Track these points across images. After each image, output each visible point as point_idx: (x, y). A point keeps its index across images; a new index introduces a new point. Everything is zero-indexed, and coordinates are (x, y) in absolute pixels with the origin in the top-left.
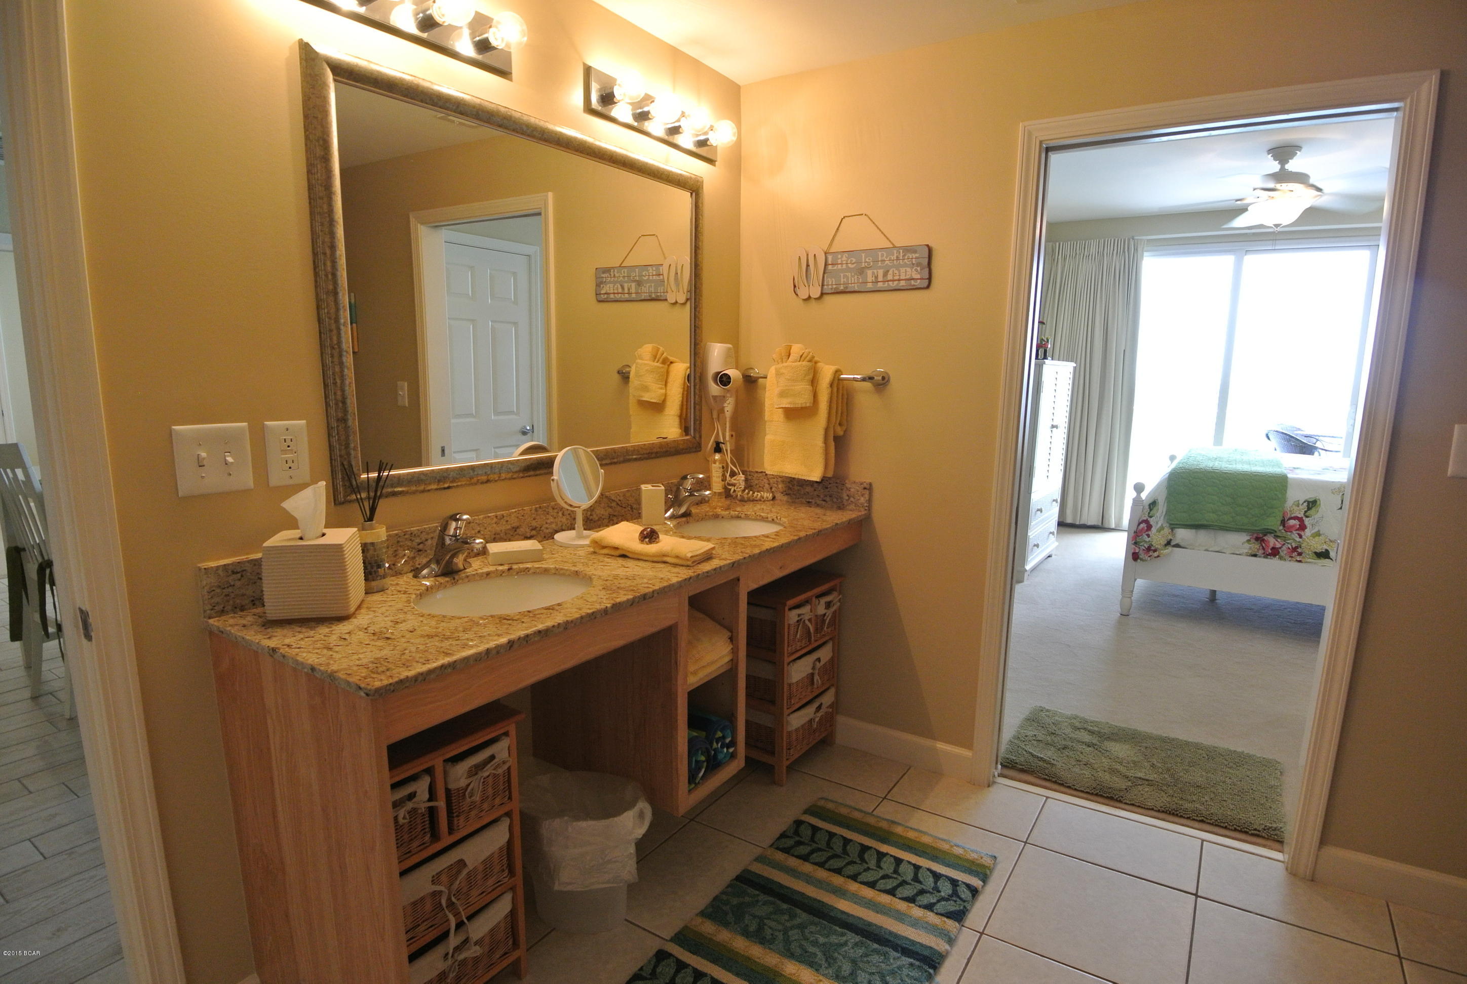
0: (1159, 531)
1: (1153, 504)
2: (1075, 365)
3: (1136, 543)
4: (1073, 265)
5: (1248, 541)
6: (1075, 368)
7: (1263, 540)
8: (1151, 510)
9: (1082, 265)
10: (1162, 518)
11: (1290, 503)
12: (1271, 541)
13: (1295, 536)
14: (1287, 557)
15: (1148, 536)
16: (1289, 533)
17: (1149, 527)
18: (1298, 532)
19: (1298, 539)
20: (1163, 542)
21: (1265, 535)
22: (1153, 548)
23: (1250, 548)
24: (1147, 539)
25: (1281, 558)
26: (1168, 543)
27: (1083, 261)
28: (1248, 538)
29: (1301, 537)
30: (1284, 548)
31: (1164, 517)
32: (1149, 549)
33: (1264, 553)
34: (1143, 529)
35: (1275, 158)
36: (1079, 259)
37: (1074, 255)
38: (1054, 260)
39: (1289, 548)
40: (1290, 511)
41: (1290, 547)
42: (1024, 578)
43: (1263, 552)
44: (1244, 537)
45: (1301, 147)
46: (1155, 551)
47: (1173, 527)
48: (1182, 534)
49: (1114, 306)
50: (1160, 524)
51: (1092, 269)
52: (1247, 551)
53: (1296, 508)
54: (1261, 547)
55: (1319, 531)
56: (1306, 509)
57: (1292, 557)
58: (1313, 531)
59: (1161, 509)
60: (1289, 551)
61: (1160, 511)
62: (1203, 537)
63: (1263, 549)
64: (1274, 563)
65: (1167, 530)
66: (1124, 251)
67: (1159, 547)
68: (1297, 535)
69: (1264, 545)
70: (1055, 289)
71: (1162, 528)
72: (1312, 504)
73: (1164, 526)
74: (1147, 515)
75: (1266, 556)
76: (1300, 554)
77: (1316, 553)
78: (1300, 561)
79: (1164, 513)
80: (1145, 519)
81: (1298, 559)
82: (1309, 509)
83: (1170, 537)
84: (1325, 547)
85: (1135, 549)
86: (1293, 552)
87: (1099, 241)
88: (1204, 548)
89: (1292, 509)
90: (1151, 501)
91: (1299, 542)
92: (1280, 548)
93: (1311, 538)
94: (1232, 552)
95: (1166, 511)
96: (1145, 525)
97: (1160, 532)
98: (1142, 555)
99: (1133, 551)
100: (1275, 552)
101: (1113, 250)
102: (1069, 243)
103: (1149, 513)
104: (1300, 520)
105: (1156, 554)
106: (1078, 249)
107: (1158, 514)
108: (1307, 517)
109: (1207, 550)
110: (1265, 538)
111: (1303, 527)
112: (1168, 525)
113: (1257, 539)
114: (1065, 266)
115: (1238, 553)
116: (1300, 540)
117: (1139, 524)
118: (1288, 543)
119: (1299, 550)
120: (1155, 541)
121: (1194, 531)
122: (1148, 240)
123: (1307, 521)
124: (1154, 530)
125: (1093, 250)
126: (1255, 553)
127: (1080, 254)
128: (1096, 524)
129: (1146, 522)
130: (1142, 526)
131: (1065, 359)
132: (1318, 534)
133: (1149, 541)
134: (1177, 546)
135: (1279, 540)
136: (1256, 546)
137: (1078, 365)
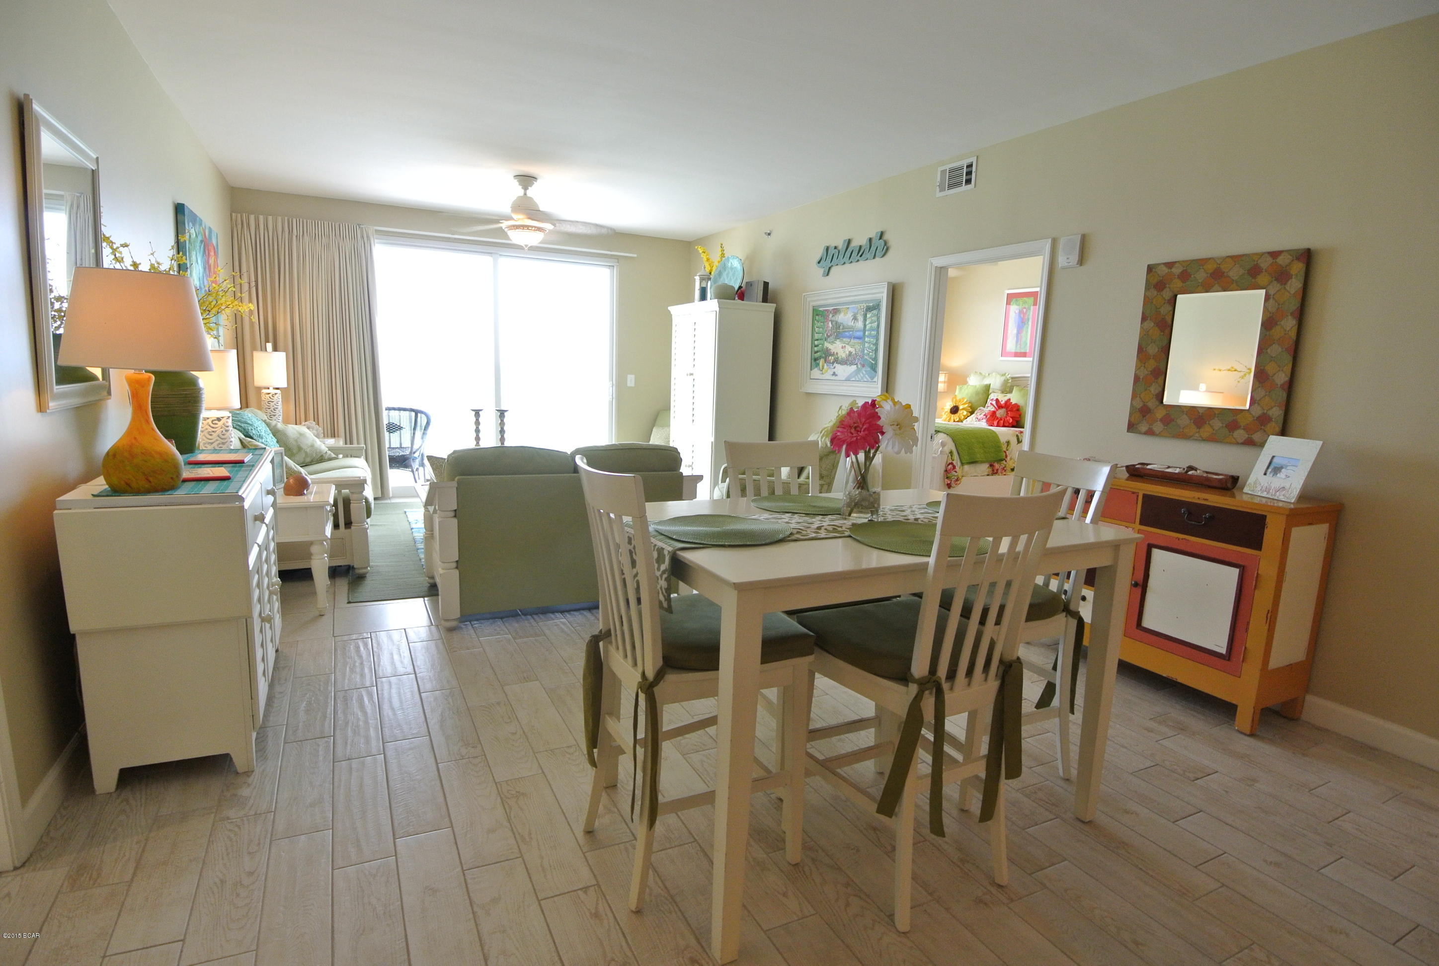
5: (988, 467)
12: (997, 466)
20: (961, 474)
25: (999, 474)
54: (993, 469)
57: (1003, 472)
60: (1002, 469)
65: (962, 467)
72: (1008, 443)
73: (958, 464)
75: (994, 474)
76: (1006, 470)
83: (961, 471)
90: (950, 451)
92: (999, 469)
93: (1010, 461)
94: (983, 474)
95: (957, 456)
97: (959, 469)
98: (952, 484)
100: (997, 472)
103: (950, 458)
104: (1005, 452)
105: (959, 482)
108: (1007, 450)
109: (976, 474)
110: (994, 464)
111: (1007, 456)
113: (991, 465)
129: (952, 463)
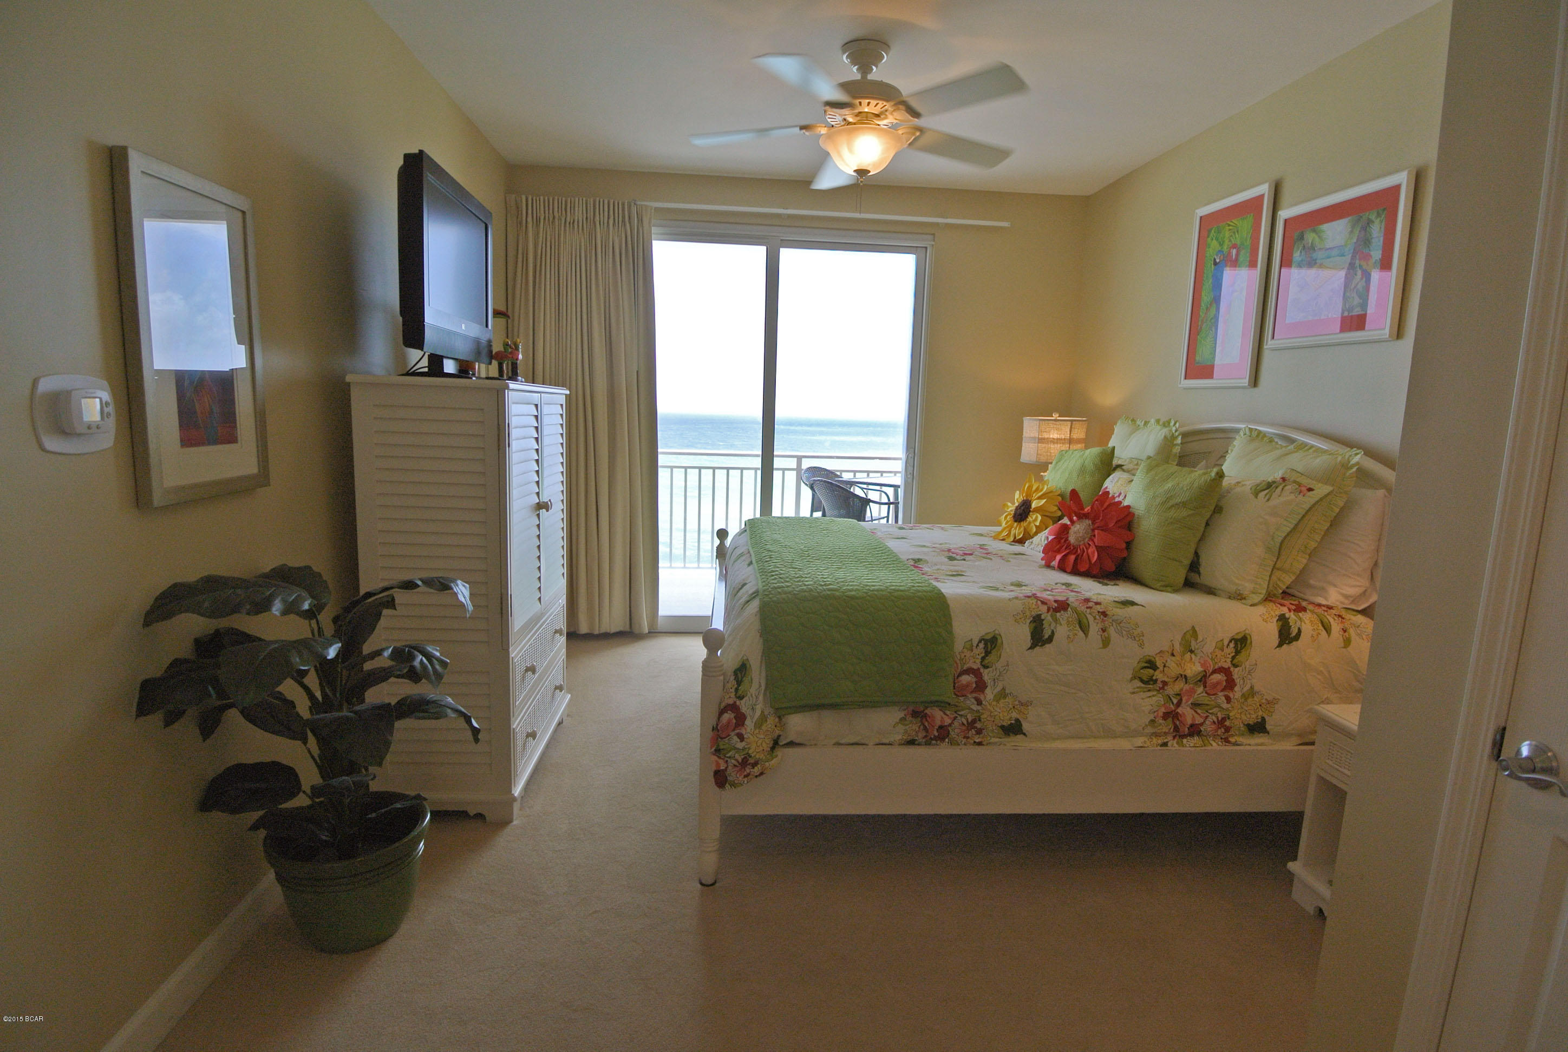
0: (758, 725)
1: (742, 671)
2: (568, 392)
3: (718, 751)
4: (551, 236)
5: (902, 720)
6: (568, 398)
7: (926, 716)
8: (739, 683)
9: (565, 237)
10: (761, 698)
11: (958, 646)
12: (939, 716)
13: (971, 702)
14: (960, 739)
15: (741, 737)
16: (962, 699)
17: (741, 719)
18: (974, 695)
19: (975, 707)
20: (768, 743)
21: (926, 708)
22: (751, 761)
23: (906, 732)
24: (740, 745)
25: (953, 743)
26: (776, 743)
27: (565, 230)
28: (902, 715)
29: (979, 702)
30: (956, 723)
31: (765, 694)
32: (744, 763)
33: (926, 737)
34: (729, 722)
35: (854, 59)
36: (560, 225)
37: (551, 219)
38: (521, 223)
39: (963, 724)
40: (961, 660)
41: (965, 722)
42: (512, 814)
43: (924, 734)
44: (896, 714)
45: (889, 46)
46: (755, 765)
47: (781, 713)
48: (798, 723)
49: (617, 307)
50: (758, 713)
51: (580, 243)
52: (900, 737)
53: (968, 654)
54: (922, 727)
55: (1004, 689)
56: (983, 655)
57: (968, 738)
58: (996, 691)
59: (757, 677)
60: (964, 728)
61: (755, 685)
62: (830, 722)
63: (925, 729)
64: (943, 753)
65: (772, 721)
66: (623, 221)
67: (762, 756)
68: (973, 700)
69: (926, 724)
70: (527, 269)
71: (763, 718)
72: (991, 644)
73: (766, 713)
74: (733, 695)
75: (929, 742)
76: (979, 732)
77: (1002, 727)
78: (980, 744)
79: (763, 687)
80: (731, 702)
81: (977, 741)
82: (987, 653)
83: (777, 732)
84: (1015, 715)
85: (718, 764)
86: (969, 730)
87: (586, 201)
88: (834, 741)
89: (963, 656)
90: (736, 665)
91: (978, 711)
92: (950, 725)
93: (994, 703)
94: (877, 741)
95: (767, 684)
96: (733, 715)
97: (760, 727)
98: (732, 775)
99: (714, 768)
100: (943, 734)
101: (608, 218)
102: (542, 198)
103: (737, 690)
104: (976, 673)
105: (756, 770)
106: (556, 209)
107: (753, 690)
108: (986, 667)
109: (838, 744)
110: (928, 711)
111: (981, 686)
112: (772, 711)
113: (915, 714)
114: (538, 233)
115: (887, 741)
116: (979, 708)
117: (721, 713)
118: (961, 716)
119: (978, 725)
120: (754, 746)
121: (815, 714)
122: (656, 209)
123: (987, 675)
124: (749, 723)
125: (579, 214)
126: (910, 738)
127: (560, 219)
128: (622, 629)
129: (734, 708)
130: (727, 716)
131: (553, 382)
132: (1003, 694)
133: (744, 749)
134: (791, 744)
135: (948, 713)
136: (913, 727)
137: (574, 391)
